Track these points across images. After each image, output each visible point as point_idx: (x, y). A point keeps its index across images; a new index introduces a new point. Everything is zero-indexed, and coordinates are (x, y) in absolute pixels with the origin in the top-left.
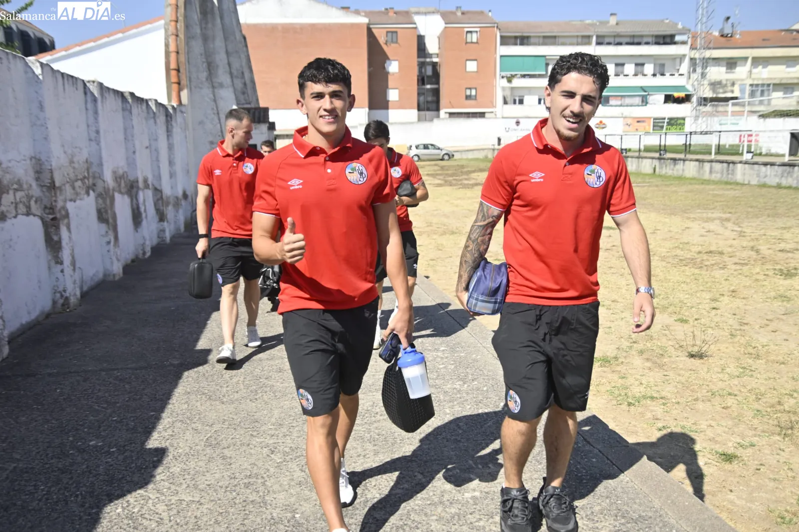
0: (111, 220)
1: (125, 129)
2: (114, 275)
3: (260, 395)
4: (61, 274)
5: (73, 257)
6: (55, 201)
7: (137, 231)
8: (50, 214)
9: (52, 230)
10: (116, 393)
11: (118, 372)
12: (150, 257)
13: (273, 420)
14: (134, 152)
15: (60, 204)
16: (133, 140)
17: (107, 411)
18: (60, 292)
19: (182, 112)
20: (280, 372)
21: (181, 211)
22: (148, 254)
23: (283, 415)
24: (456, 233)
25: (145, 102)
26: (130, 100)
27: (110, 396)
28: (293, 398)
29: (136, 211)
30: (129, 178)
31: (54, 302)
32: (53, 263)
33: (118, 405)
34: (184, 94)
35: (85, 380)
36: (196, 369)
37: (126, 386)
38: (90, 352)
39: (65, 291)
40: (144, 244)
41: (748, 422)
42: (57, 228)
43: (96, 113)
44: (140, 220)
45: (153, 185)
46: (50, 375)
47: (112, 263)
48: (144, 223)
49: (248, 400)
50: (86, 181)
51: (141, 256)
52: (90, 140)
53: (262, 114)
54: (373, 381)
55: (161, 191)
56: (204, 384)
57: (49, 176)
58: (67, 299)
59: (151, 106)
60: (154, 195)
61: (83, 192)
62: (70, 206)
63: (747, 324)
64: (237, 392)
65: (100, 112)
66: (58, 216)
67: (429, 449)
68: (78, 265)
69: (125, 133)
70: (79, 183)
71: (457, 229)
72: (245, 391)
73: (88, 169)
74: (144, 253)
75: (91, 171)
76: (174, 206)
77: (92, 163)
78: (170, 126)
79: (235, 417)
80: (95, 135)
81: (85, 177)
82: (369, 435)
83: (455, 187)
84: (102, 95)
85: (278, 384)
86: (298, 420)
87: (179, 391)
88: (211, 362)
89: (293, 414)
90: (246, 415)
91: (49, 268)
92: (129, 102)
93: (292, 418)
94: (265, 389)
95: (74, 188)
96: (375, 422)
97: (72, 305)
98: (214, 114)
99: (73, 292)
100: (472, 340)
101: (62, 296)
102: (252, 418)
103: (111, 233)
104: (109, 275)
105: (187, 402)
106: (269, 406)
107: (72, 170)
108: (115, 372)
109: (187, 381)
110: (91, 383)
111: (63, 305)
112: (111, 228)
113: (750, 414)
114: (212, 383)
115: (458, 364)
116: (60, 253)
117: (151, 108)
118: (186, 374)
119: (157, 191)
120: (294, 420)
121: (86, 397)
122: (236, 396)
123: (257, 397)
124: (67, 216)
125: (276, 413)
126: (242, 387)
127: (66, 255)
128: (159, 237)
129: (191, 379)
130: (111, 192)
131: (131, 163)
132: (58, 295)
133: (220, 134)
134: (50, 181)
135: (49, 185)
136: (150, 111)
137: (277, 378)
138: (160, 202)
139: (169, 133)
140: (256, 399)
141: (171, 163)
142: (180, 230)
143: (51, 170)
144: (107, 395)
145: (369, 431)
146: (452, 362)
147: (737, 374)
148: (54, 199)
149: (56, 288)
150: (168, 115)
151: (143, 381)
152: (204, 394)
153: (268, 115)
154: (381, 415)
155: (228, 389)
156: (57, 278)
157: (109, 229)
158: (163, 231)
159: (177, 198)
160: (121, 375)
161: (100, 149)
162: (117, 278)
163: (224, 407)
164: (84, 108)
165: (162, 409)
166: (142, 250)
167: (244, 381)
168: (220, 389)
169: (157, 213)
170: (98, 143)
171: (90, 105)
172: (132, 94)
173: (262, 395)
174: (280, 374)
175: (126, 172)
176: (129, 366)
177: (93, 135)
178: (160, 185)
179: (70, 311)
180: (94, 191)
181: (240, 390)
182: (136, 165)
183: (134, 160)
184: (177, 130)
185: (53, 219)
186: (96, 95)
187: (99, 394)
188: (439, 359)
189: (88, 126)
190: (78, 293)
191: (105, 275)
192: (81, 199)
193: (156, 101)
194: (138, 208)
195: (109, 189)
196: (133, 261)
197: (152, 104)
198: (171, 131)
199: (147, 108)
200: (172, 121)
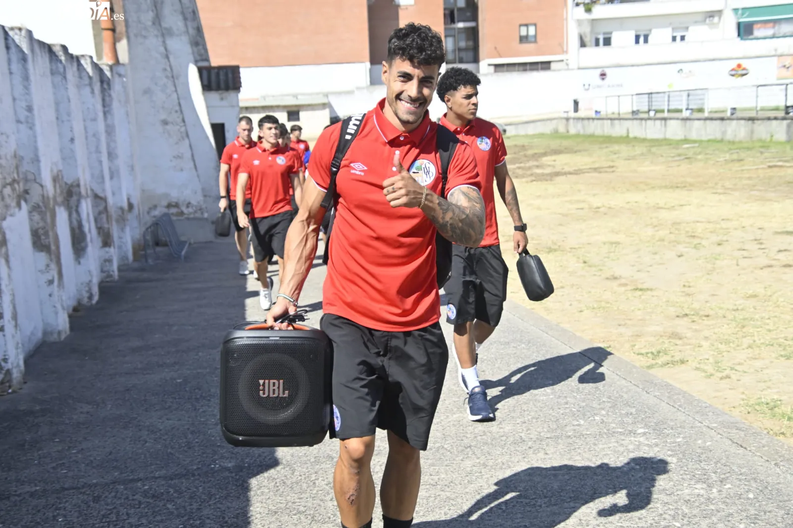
0: (53, 247)
1: (57, 104)
2: (59, 333)
5: (14, 307)
7: (79, 263)
11: (143, 485)
12: (98, 302)
14: (72, 140)
16: (69, 121)
19: (120, 75)
21: (128, 229)
22: (96, 298)
24: (555, 250)
25: (75, 60)
26: (63, 58)
29: (77, 231)
30: (65, 180)
34: (121, 47)
35: (96, 500)
36: (266, 474)
37: (169, 506)
38: (80, 456)
39: (5, 361)
40: (90, 281)
43: (26, 78)
44: (83, 244)
45: (92, 190)
46: (32, 495)
47: (56, 313)
48: (90, 249)
50: (16, 185)
51: (85, 301)
52: (18, 121)
53: (230, 76)
55: (104, 200)
56: (291, 496)
58: (8, 372)
59: (85, 66)
60: (95, 206)
61: (14, 204)
62: (5, 225)
65: (32, 78)
68: (20, 319)
69: (57, 110)
70: (8, 190)
71: (555, 244)
73: (17, 168)
74: (90, 297)
75: (21, 170)
76: (117, 221)
77: (22, 158)
78: (107, 99)
80: (26, 113)
81: (14, 180)
83: (524, 180)
84: (33, 51)
88: (284, 462)
92: (61, 61)
95: (3, 198)
97: (15, 382)
98: (167, 77)
99: (16, 361)
100: (681, 417)
103: (53, 266)
104: (52, 333)
108: (139, 484)
109: (262, 493)
110: (107, 505)
112: (53, 257)
114: (304, 495)
115: (681, 456)
117: (85, 69)
119: (98, 198)
127: (5, 303)
128: (102, 271)
129: (266, 491)
130: (51, 202)
131: (68, 157)
133: (177, 108)
136: (84, 74)
138: (104, 216)
139: (106, 109)
141: (111, 155)
142: (127, 259)
146: (669, 453)
150: (104, 80)
151: (191, 497)
152: (299, 512)
153: (240, 78)
157: (51, 260)
158: (109, 261)
159: (122, 209)
160: (150, 489)
162: (63, 337)
164: (7, 71)
166: (87, 292)
169: (99, 233)
170: (31, 127)
171: (15, 67)
172: (64, 48)
175: (60, 171)
176: (157, 474)
177: (23, 114)
178: (104, 190)
179: (13, 392)
180: (26, 201)
182: (76, 160)
183: (72, 151)
184: (116, 104)
186: (25, 51)
188: (646, 448)
189: (14, 99)
191: (45, 333)
192: (12, 215)
193: (89, 57)
194: (80, 226)
195: (48, 198)
196: (75, 309)
197: (87, 64)
198: (110, 106)
199: (78, 69)
200: (110, 89)
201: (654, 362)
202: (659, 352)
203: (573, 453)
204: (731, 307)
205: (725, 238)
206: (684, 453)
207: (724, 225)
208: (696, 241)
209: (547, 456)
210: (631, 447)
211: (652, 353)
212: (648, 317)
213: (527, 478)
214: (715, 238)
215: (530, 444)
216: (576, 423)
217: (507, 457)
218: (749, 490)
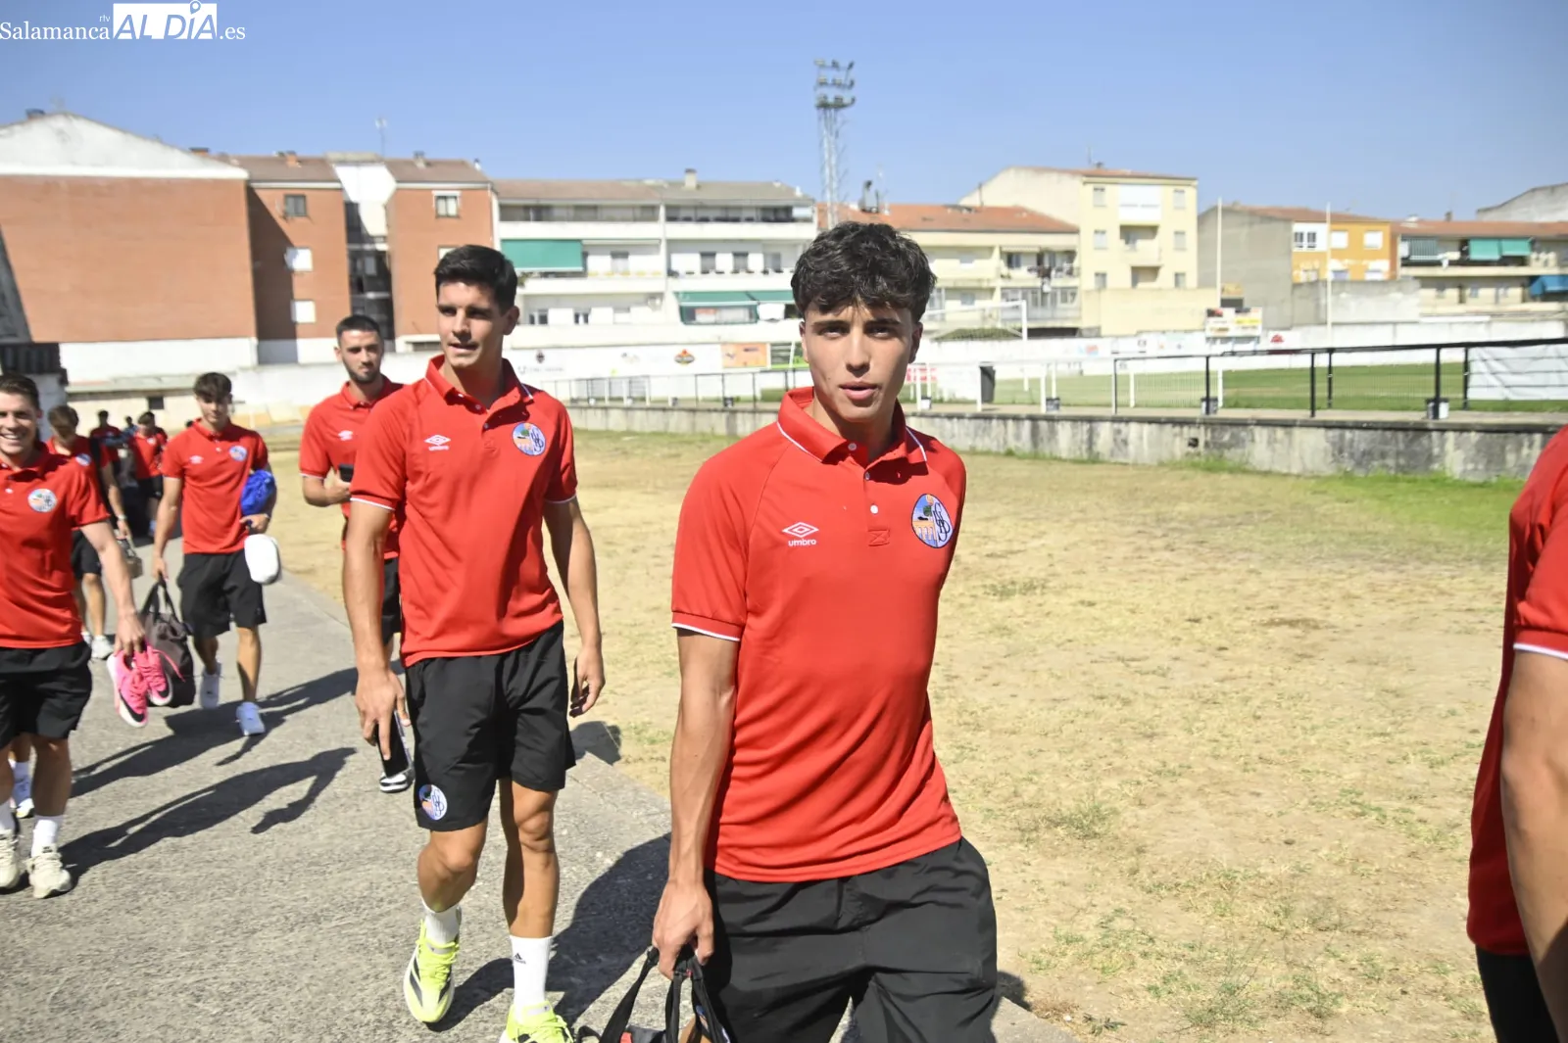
3: (146, 899)
13: (184, 941)
20: (176, 851)
23: (201, 928)
28: (213, 895)
41: (977, 830)
49: (122, 913)
53: (46, 356)
54: (361, 844)
63: (956, 677)
64: (95, 901)
67: (489, 947)
72: (111, 896)
79: (103, 948)
82: (375, 940)
85: (178, 874)
86: (235, 934)
89: (222, 925)
90: (125, 940)
93: (221, 932)
94: (153, 887)
96: (381, 915)
102: (140, 944)
106: (170, 916)
113: (979, 817)
120: (225, 934)
122: (95, 909)
123: (140, 903)
125: (187, 927)
126: (103, 889)
137: (172, 864)
140: (139, 908)
145: (375, 934)
147: (953, 757)
153: (59, 357)
154: (390, 902)
163: (74, 932)
167: (104, 879)
173: (150, 900)
174: (175, 855)
181: (101, 895)
203: (390, 806)
204: (630, 621)
205: (641, 544)
207: (644, 529)
208: (611, 548)
209: (358, 814)
213: (326, 842)
214: (632, 544)
215: (343, 801)
218: (565, 827)
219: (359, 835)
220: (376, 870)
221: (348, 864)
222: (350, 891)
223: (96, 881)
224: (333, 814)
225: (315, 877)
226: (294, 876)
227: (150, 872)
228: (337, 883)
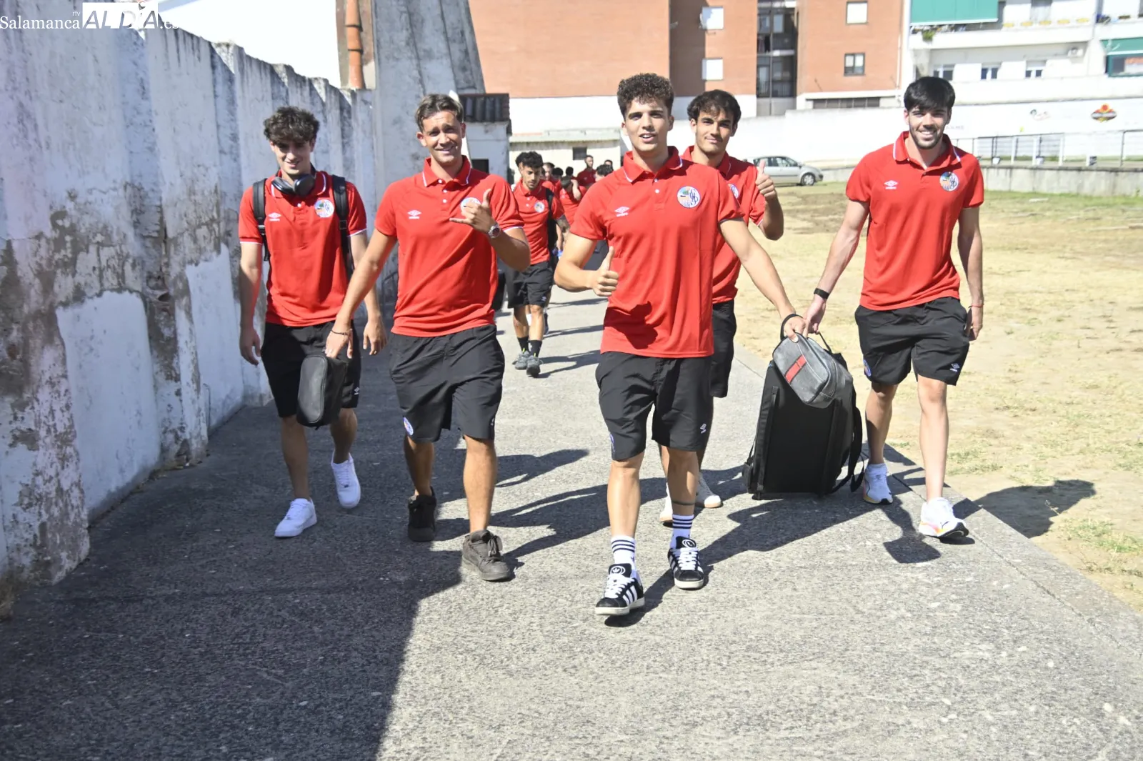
2: (261, 397)
4: (177, 398)
5: (196, 367)
6: (167, 265)
8: (157, 288)
9: (162, 317)
10: (299, 644)
11: (295, 598)
13: (622, 720)
15: (175, 270)
17: (287, 685)
18: (174, 431)
19: (366, 103)
23: (639, 707)
25: (307, 83)
26: (286, 80)
27: (286, 650)
31: (164, 450)
32: (161, 378)
33: (305, 671)
34: (370, 70)
35: (235, 613)
36: (441, 595)
37: (316, 629)
38: (236, 553)
39: (182, 429)
42: (171, 314)
43: (232, 101)
46: (168, 599)
47: (258, 374)
49: (560, 670)
50: (215, 226)
52: (222, 152)
53: (497, 105)
54: (802, 632)
56: (464, 628)
57: (157, 217)
58: (186, 443)
59: (319, 91)
61: (210, 247)
62: (190, 271)
64: (534, 650)
65: (239, 101)
66: (172, 292)
68: (203, 381)
70: (203, 231)
72: (548, 647)
73: (218, 205)
75: (222, 207)
77: (224, 195)
78: (346, 128)
79: (542, 710)
80: (231, 142)
81: (213, 220)
84: (242, 70)
87: (418, 642)
89: (660, 708)
90: (563, 706)
91: (156, 387)
92: (283, 84)
93: (659, 717)
95: (195, 240)
97: (194, 454)
99: (196, 430)
101: (177, 438)
102: (578, 713)
104: (252, 397)
105: (437, 671)
106: (606, 684)
107: (192, 207)
108: (290, 596)
109: (430, 621)
110: (246, 620)
111: (179, 455)
114: (480, 628)
115: (967, 602)
116: (175, 361)
117: (318, 95)
118: (424, 604)
120: (663, 720)
121: (241, 651)
122: (534, 660)
123: (576, 662)
124: (186, 291)
125: (623, 702)
126: (542, 639)
127: (184, 363)
129: (436, 617)
132: (171, 437)
134: (158, 228)
135: (155, 235)
136: (316, 99)
139: (346, 140)
140: (575, 667)
143: (160, 206)
144: (280, 647)
146: (954, 597)
148: (166, 260)
149: (167, 425)
150: (344, 108)
151: (345, 619)
152: (467, 651)
153: (508, 107)
155: (514, 641)
156: (169, 406)
160: (301, 603)
161: (239, 170)
162: (266, 401)
163: (516, 683)
164: (212, 94)
165: (391, 683)
168: (498, 640)
170: (236, 159)
171: (221, 89)
172: (289, 69)
173: (586, 659)
176: (314, 584)
177: (227, 143)
179: (191, 466)
180: (227, 244)
181: (539, 644)
184: (357, 135)
185: (163, 298)
186: (232, 70)
187: (267, 645)
188: (924, 588)
189: (218, 126)
190: (204, 433)
191: (246, 397)
192: (206, 260)
193: (326, 81)
197: (320, 88)
198: (349, 136)
199: (311, 94)
200: (350, 118)
201: (959, 466)
202: (968, 454)
203: (829, 590)
204: (1065, 399)
205: (1067, 313)
206: (971, 598)
207: (1068, 296)
208: (1032, 315)
209: (795, 593)
210: (905, 586)
211: (959, 455)
212: (960, 408)
214: (1055, 313)
216: (840, 548)
217: (743, 592)
218: (1049, 656)
219: (800, 620)
220: (823, 670)
221: (790, 658)
222: (796, 691)
223: (535, 627)
224: (767, 589)
225: (755, 667)
226: (734, 660)
227: (584, 626)
228: (780, 680)
